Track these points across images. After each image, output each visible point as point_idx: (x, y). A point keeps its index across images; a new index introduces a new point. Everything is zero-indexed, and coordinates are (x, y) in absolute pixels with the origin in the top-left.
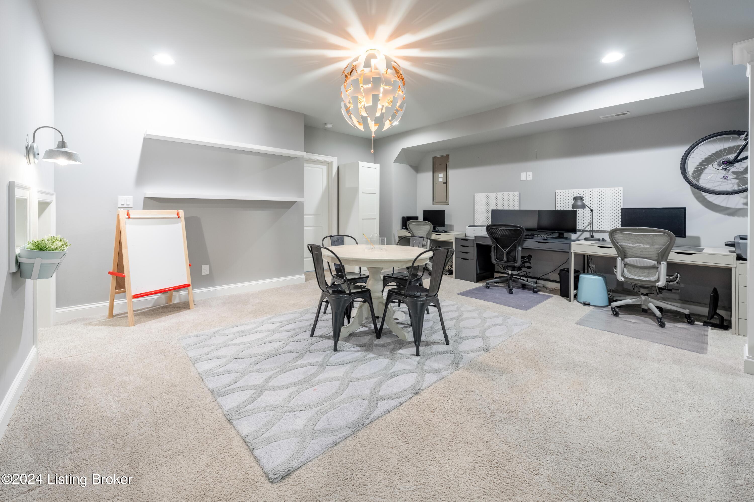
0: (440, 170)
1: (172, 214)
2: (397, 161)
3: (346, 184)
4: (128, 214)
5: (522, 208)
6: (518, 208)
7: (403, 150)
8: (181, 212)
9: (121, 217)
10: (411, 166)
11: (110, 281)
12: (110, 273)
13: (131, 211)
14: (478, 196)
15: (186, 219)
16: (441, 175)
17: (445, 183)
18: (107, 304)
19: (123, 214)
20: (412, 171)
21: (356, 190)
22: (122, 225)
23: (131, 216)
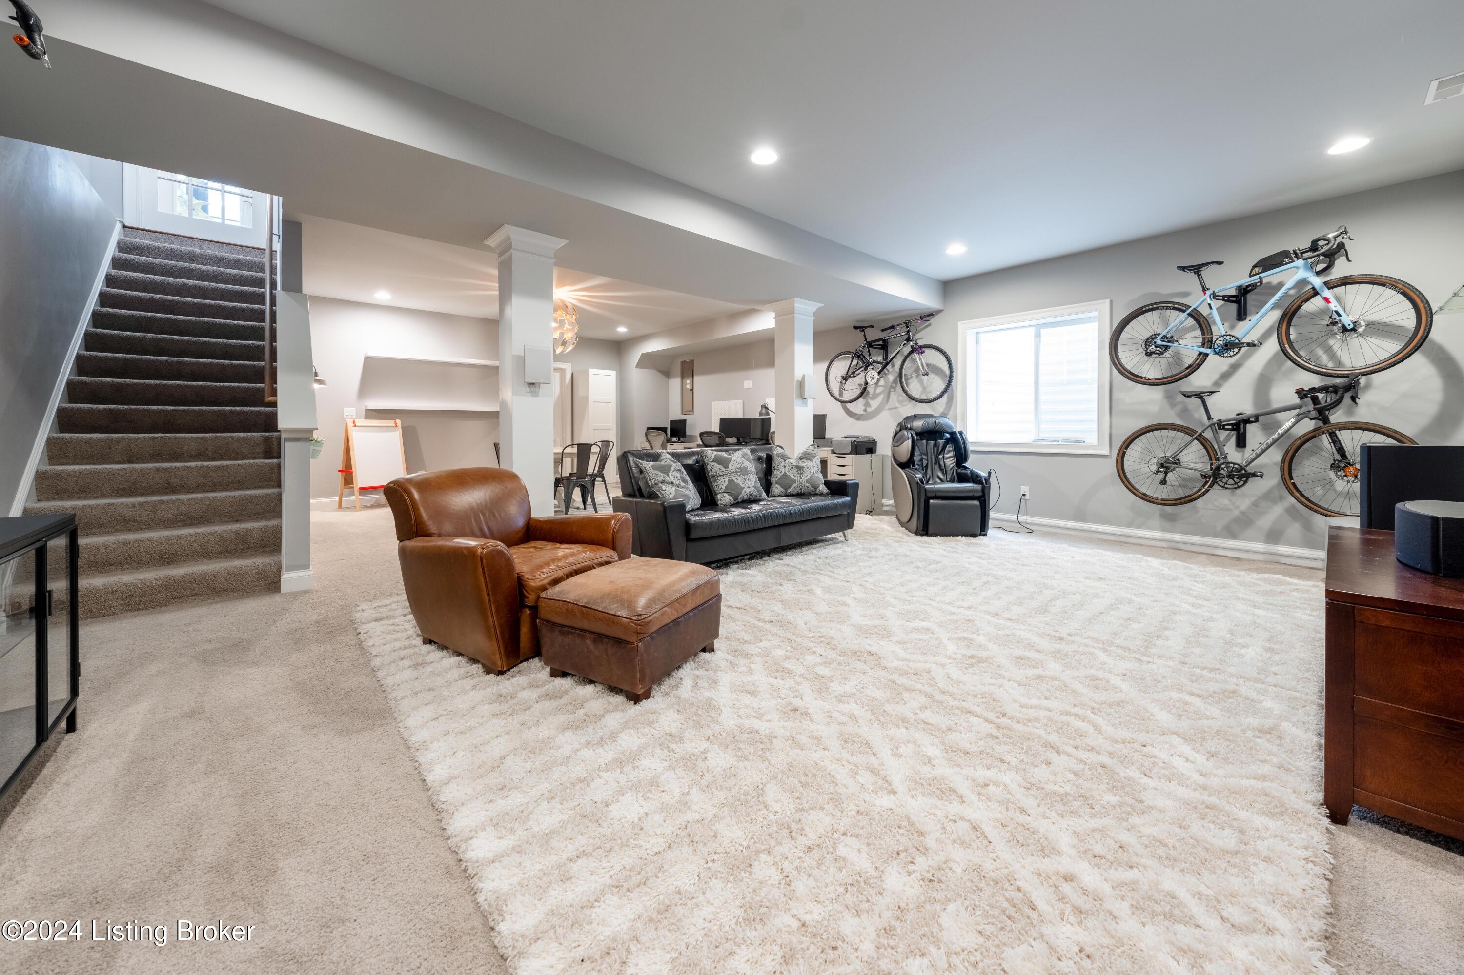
0: (687, 377)
1: (390, 423)
2: (638, 366)
3: (579, 393)
4: (354, 423)
5: (745, 417)
6: (741, 417)
7: (643, 354)
8: (399, 422)
9: (349, 425)
10: (661, 371)
11: (340, 477)
12: (339, 471)
13: (356, 421)
14: (715, 404)
15: (402, 428)
16: (688, 381)
17: (691, 390)
18: (337, 499)
19: (350, 423)
20: (663, 378)
21: (586, 398)
22: (350, 431)
23: (357, 425)
